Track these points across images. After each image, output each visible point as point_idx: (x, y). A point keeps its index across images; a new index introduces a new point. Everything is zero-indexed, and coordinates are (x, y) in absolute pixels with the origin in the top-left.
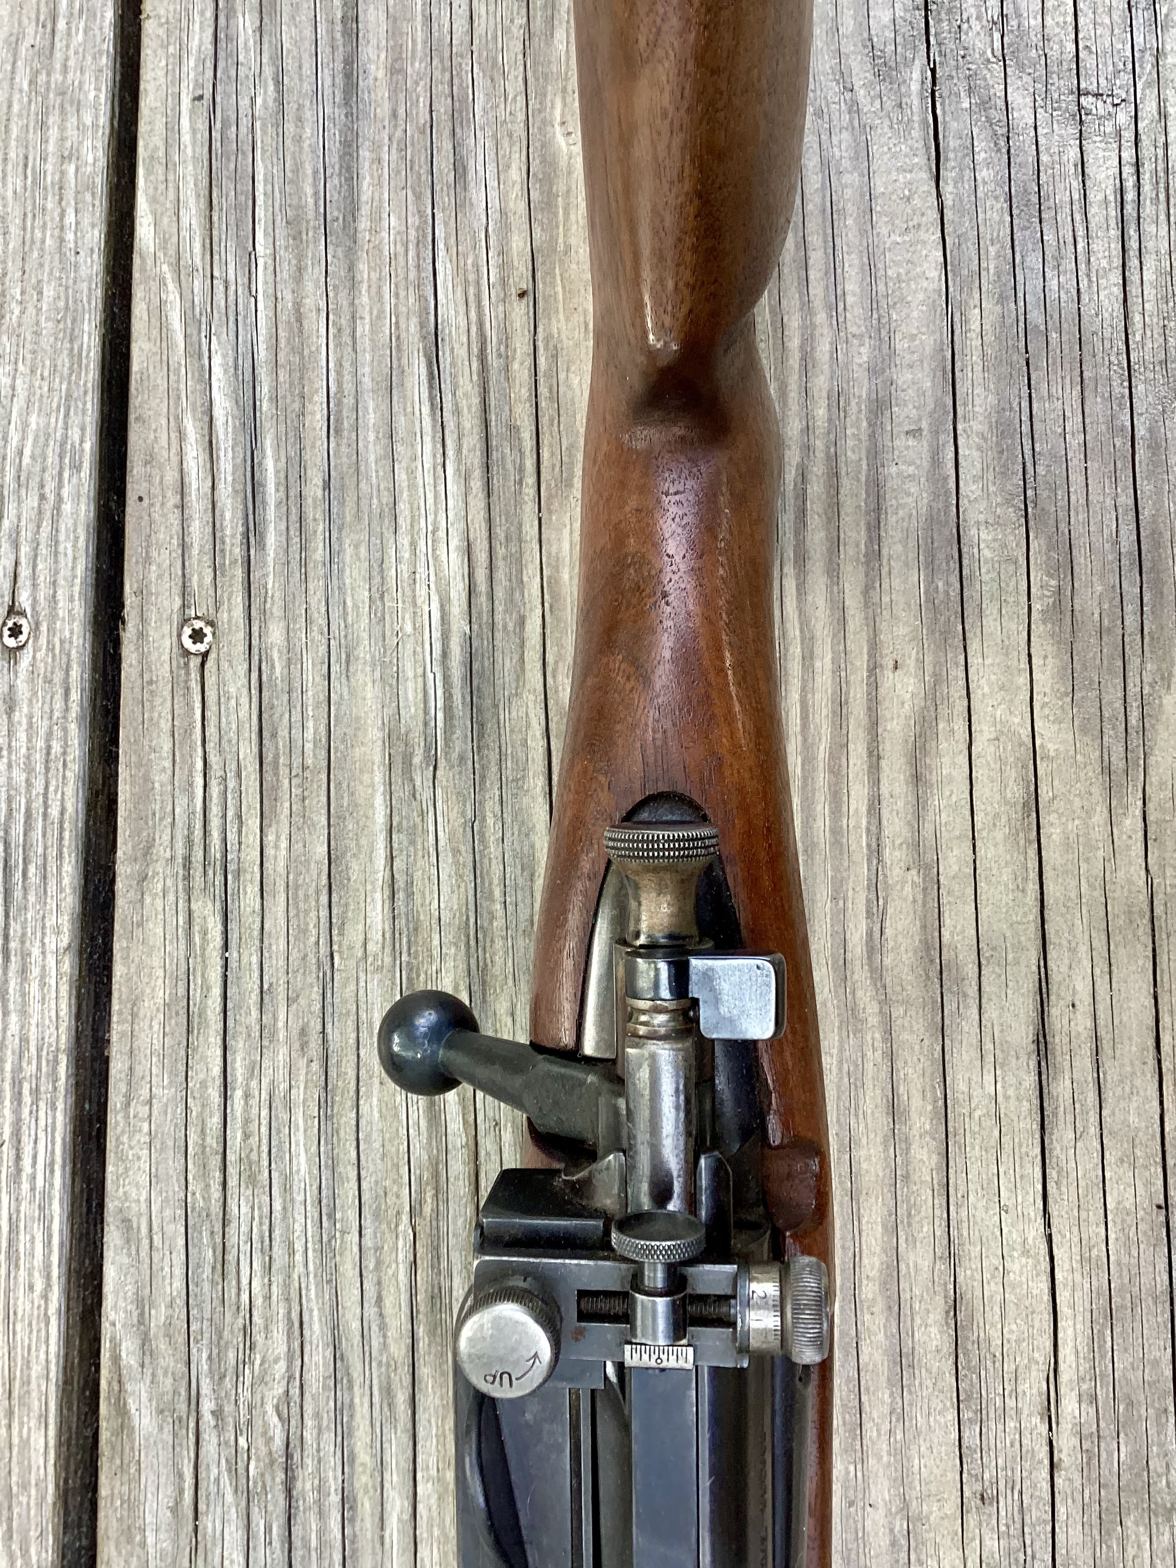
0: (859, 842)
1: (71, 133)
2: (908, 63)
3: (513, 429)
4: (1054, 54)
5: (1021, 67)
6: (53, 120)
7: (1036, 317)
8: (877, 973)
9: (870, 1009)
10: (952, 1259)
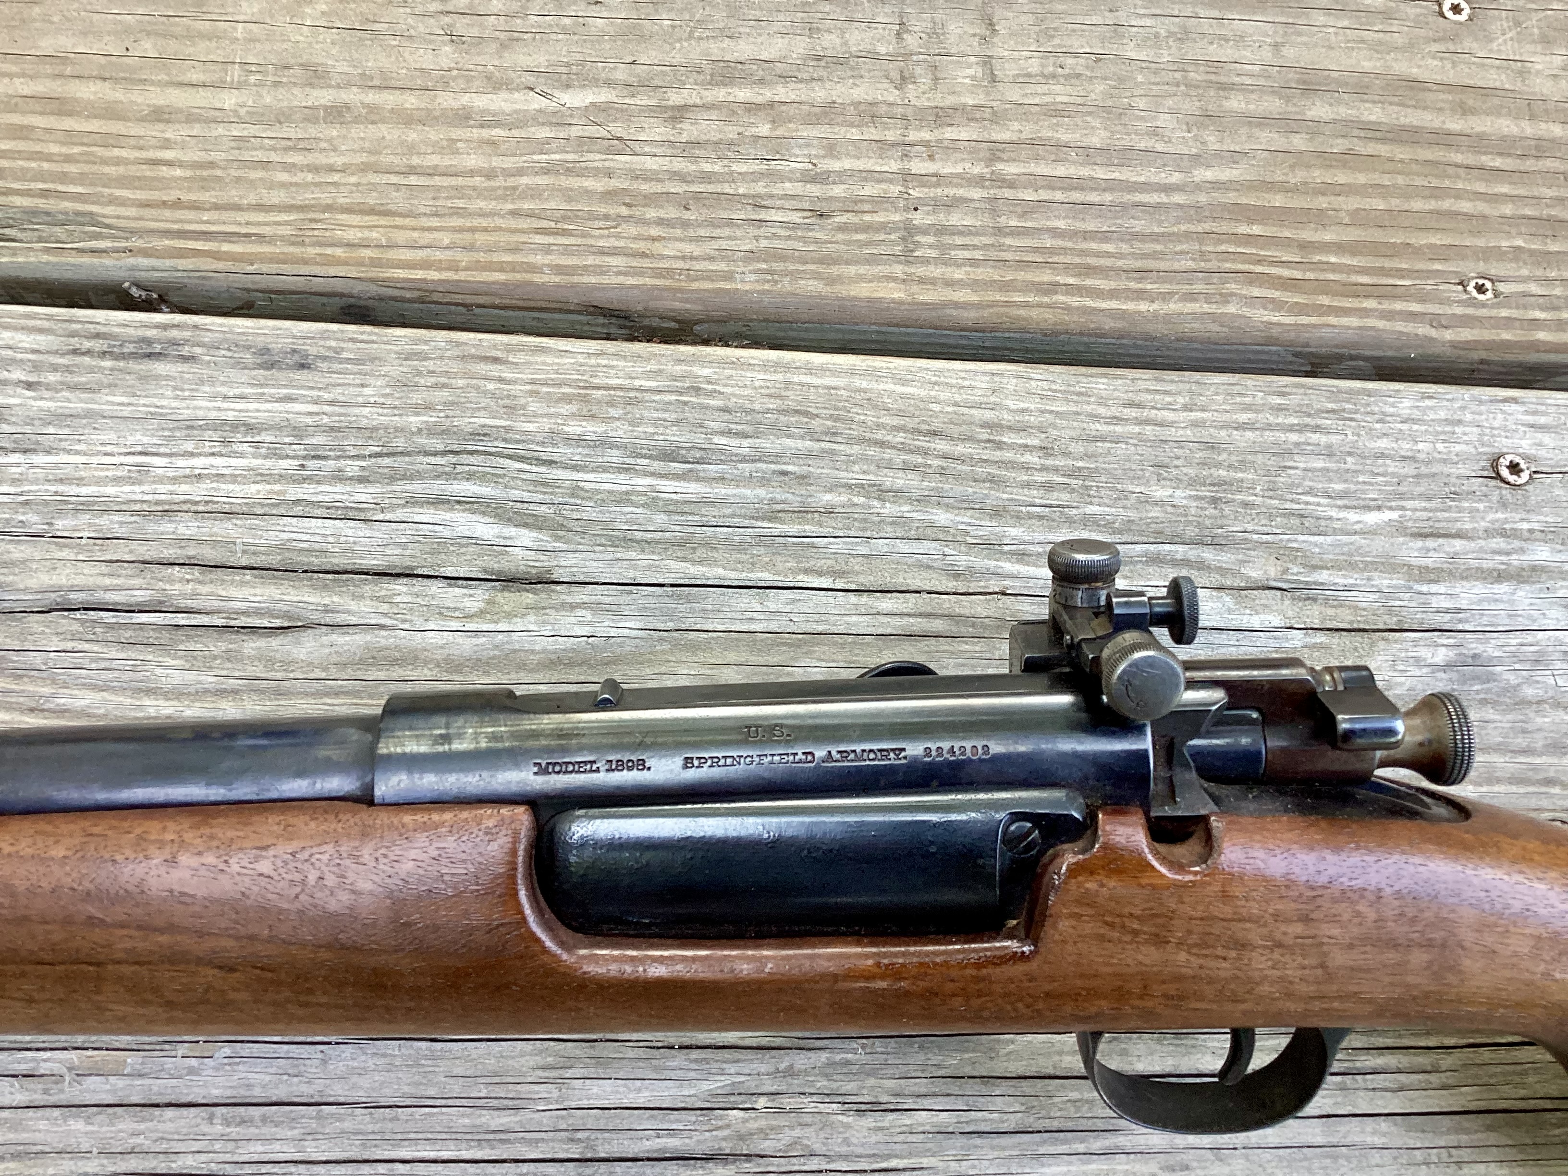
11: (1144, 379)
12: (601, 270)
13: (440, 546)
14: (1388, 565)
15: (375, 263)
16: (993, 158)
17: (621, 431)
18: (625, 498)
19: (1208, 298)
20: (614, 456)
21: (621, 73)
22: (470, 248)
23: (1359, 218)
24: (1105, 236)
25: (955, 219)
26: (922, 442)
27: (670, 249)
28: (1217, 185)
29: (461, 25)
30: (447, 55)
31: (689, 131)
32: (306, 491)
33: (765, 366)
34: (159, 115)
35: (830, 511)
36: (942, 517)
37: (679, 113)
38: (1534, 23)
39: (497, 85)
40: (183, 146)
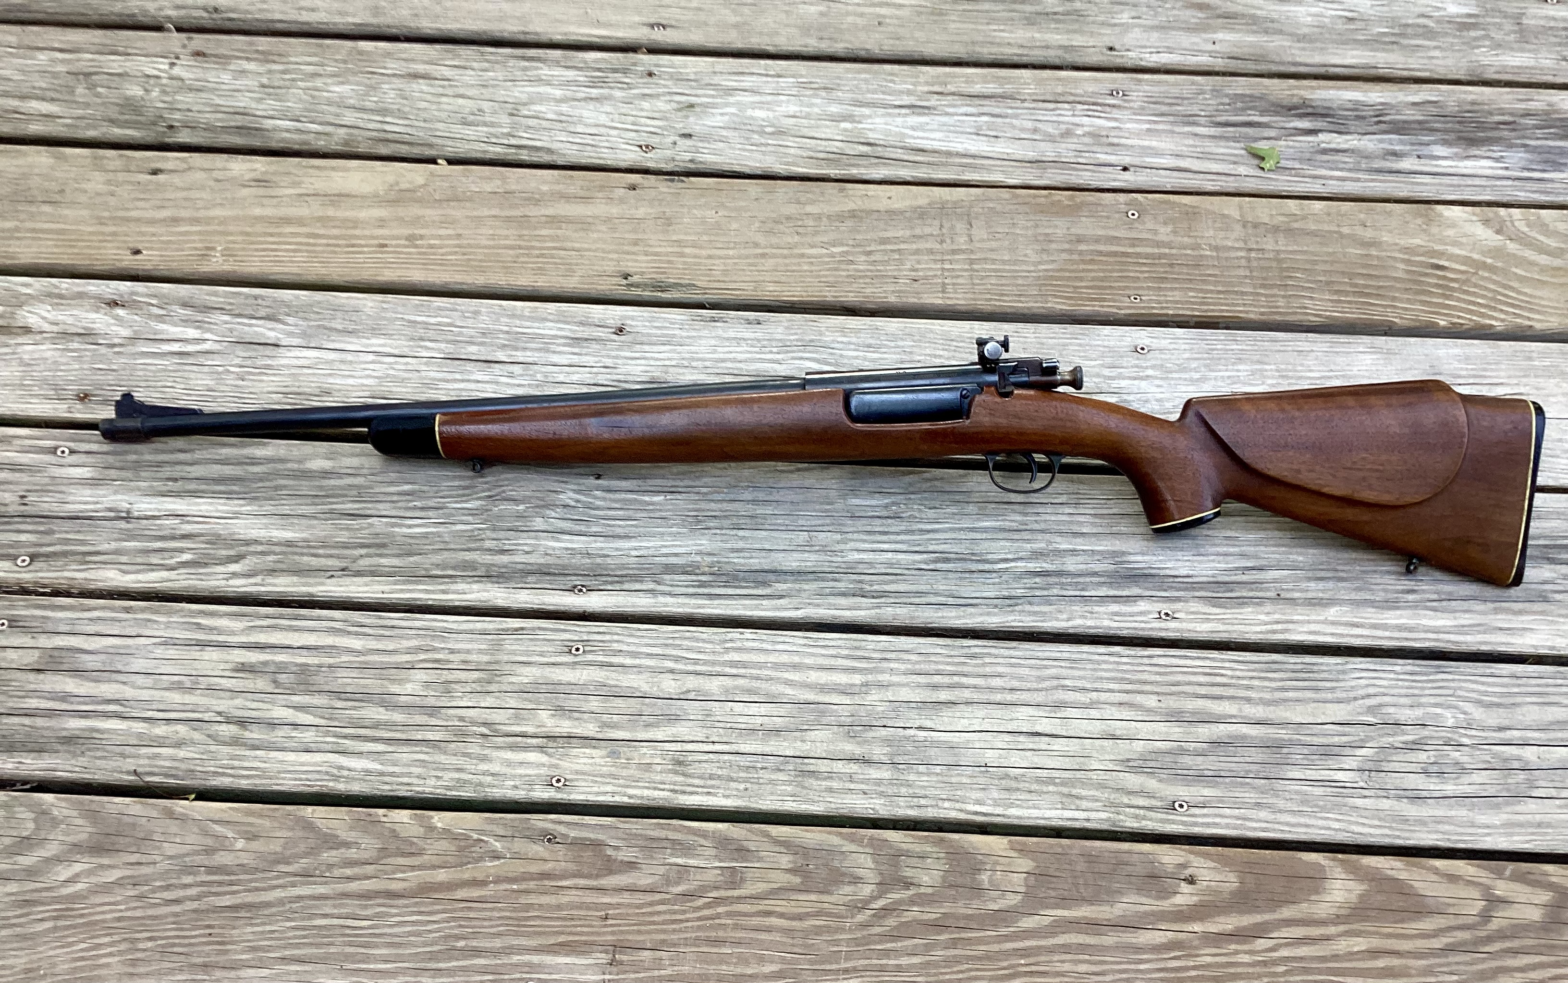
0: (1098, 685)
2: (1375, 717)
3: (1232, 591)
4: (1383, 764)
5: (1377, 753)
7: (1285, 750)
8: (1056, 688)
9: (1043, 685)
10: (967, 703)
12: (846, 297)
14: (1098, 375)
15: (779, 295)
16: (971, 264)
17: (854, 340)
18: (856, 358)
19: (1041, 302)
20: (852, 347)
21: (851, 242)
22: (807, 291)
23: (1093, 279)
24: (1008, 285)
25: (960, 281)
26: (948, 343)
27: (868, 290)
28: (1046, 270)
29: (800, 230)
30: (797, 238)
31: (873, 258)
32: (763, 356)
33: (899, 322)
34: (710, 257)
35: (919, 361)
37: (869, 253)
38: (1161, 219)
39: (812, 246)
40: (719, 265)
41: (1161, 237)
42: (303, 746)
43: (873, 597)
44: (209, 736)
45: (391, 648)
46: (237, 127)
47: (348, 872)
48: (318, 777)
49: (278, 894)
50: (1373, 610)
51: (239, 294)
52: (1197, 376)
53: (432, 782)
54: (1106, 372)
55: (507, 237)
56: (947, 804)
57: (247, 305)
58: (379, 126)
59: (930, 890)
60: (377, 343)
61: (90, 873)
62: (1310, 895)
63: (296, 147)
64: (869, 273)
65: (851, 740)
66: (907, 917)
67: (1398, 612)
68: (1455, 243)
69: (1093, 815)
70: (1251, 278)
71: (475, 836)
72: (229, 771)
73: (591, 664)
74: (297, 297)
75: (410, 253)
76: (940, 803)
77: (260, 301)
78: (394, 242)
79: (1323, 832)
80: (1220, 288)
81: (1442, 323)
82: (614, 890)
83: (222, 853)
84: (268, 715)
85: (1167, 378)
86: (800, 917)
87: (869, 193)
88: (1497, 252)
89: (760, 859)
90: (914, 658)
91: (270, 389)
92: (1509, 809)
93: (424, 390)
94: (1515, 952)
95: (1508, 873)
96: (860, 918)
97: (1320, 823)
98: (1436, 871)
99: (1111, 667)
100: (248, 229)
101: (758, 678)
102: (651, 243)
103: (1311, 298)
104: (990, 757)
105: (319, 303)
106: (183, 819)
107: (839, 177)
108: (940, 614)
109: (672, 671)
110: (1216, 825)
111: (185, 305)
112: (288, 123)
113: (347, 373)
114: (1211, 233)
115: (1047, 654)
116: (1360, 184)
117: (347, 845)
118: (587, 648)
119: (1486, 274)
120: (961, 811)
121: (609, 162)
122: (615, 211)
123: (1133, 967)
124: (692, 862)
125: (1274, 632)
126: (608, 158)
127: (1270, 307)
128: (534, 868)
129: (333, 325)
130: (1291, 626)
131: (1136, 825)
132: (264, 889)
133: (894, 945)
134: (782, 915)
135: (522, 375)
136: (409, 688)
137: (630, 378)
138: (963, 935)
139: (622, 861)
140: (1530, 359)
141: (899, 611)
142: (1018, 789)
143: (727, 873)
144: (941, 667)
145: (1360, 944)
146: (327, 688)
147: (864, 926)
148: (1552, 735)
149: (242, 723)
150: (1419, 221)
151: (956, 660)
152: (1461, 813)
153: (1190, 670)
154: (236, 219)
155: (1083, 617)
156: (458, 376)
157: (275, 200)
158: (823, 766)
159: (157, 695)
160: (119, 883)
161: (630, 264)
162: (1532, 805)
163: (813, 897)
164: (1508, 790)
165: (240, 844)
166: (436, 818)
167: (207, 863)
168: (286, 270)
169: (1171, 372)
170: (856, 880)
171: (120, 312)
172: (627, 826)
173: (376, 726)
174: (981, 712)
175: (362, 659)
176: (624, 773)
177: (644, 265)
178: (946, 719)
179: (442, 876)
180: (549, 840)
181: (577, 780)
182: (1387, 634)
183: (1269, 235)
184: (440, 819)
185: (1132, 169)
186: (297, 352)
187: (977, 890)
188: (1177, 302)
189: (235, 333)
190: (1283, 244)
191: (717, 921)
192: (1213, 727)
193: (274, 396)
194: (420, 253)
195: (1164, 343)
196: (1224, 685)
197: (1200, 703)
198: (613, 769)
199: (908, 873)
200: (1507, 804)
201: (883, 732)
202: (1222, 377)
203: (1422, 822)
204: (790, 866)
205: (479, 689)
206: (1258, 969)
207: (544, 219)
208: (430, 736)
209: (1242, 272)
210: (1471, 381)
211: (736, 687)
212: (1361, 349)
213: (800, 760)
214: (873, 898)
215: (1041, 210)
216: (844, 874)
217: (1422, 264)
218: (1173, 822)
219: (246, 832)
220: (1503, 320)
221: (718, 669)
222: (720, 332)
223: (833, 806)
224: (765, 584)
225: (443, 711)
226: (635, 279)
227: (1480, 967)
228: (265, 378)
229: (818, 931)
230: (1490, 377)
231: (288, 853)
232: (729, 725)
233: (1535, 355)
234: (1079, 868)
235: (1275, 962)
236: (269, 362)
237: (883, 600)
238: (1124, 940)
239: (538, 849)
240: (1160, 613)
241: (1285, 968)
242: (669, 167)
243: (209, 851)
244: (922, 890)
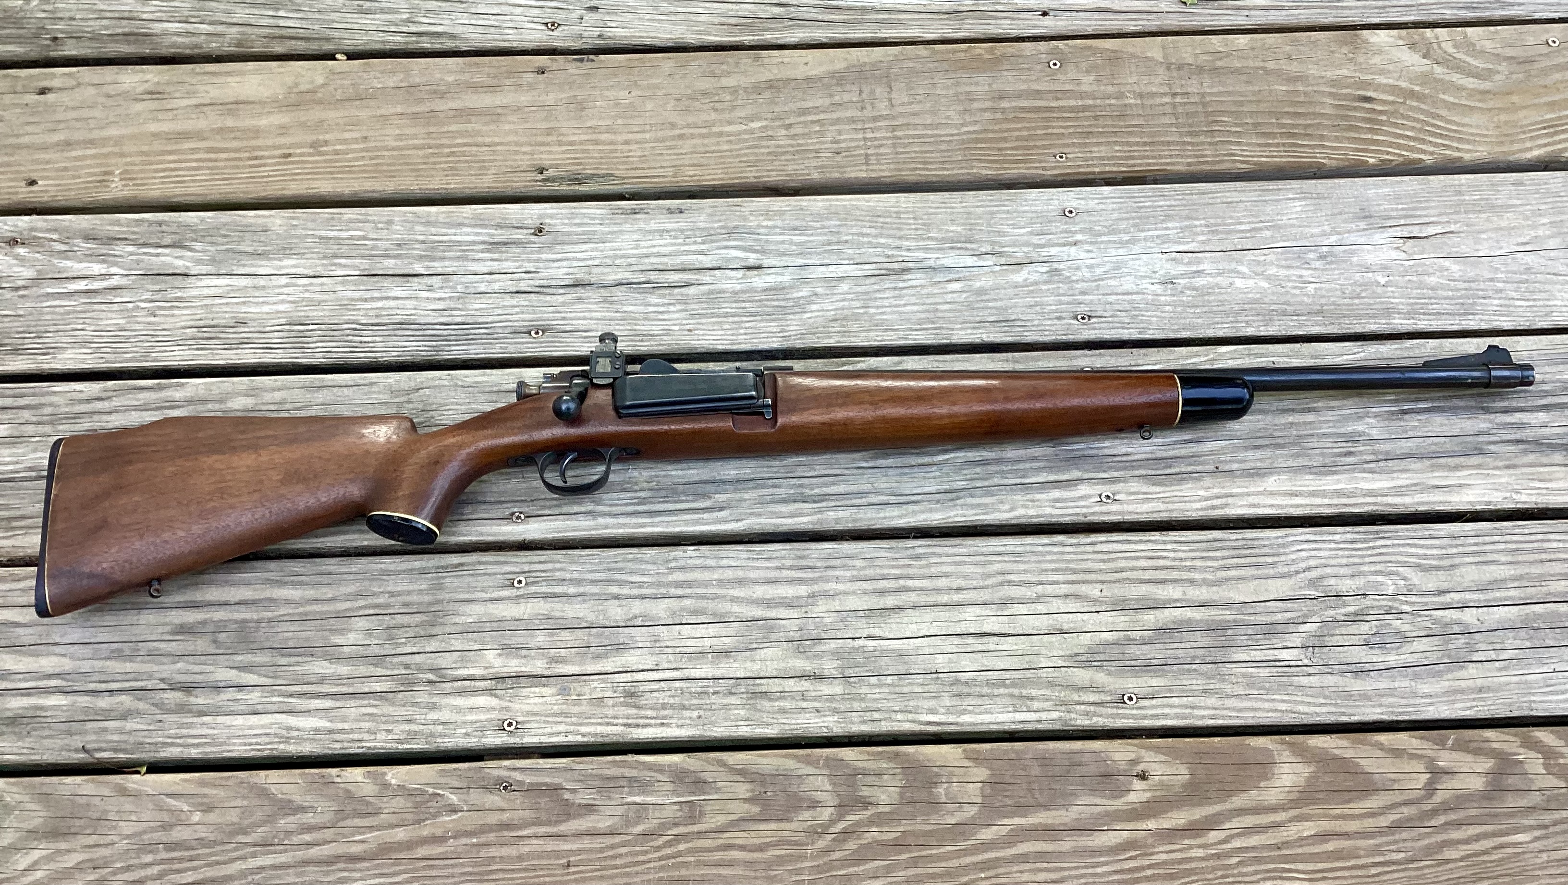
0: (1043, 578)
1: (1256, 324)
2: (1317, 590)
3: (1170, 467)
4: (1326, 638)
5: (1320, 627)
6: (1260, 318)
7: (1230, 632)
8: (1002, 584)
9: (989, 582)
10: (914, 607)
11: (947, 194)
12: (769, 176)
13: (728, 260)
14: (1027, 244)
15: (699, 181)
16: (894, 130)
17: (779, 223)
18: (783, 242)
19: (966, 168)
20: (778, 230)
21: (769, 116)
22: (727, 173)
23: (1018, 139)
24: (932, 152)
25: (882, 150)
26: (875, 219)
27: (790, 168)
28: (969, 132)
29: (717, 106)
30: (713, 116)
31: (793, 131)
32: (686, 248)
33: (823, 201)
34: (627, 142)
35: (846, 242)
36: (882, 241)
37: (790, 126)
38: (1084, 66)
39: (730, 123)
40: (636, 151)
41: (1084, 88)
42: (251, 708)
43: (815, 502)
44: (153, 704)
45: (330, 596)
46: (124, 34)
47: (307, 838)
48: (267, 740)
49: (239, 866)
50: (1311, 477)
51: (142, 221)
52: (1126, 237)
53: (382, 736)
54: (1035, 240)
55: (415, 136)
56: (899, 716)
57: (152, 233)
58: (272, 22)
59: (887, 809)
60: (289, 264)
61: (49, 859)
62: (1259, 781)
63: (188, 51)
64: (791, 149)
65: (801, 656)
66: (868, 838)
67: (1336, 477)
68: (1382, 72)
69: (1044, 716)
70: (1177, 125)
71: (431, 790)
72: (178, 741)
73: (535, 596)
74: (203, 220)
75: (317, 162)
76: (893, 716)
77: (164, 228)
78: (298, 151)
79: (1270, 714)
80: (1146, 140)
81: (1372, 161)
82: (574, 835)
83: (179, 828)
84: (212, 678)
85: (1096, 243)
86: (761, 848)
87: (786, 60)
88: (1426, 78)
89: (718, 790)
90: (859, 563)
91: (183, 324)
92: (1450, 676)
93: (344, 312)
94: (1459, 824)
95: (1450, 742)
96: (821, 844)
97: (1267, 705)
98: (1381, 746)
99: (1055, 557)
100: (145, 148)
101: (703, 597)
102: (564, 131)
103: (1239, 143)
104: (941, 663)
105: (225, 224)
106: (136, 795)
107: (753, 43)
108: (882, 515)
109: (617, 597)
110: (1165, 716)
111: (87, 238)
112: (177, 25)
113: (261, 300)
114: (1135, 79)
115: (991, 549)
116: (1284, 13)
117: (303, 809)
118: (530, 580)
119: (1415, 104)
120: (914, 722)
121: (515, 44)
122: (524, 98)
123: (1090, 871)
124: (650, 799)
125: (1213, 508)
126: (513, 40)
127: (1197, 157)
128: (493, 818)
129: (242, 247)
130: (1230, 500)
131: (1087, 722)
132: (225, 863)
133: (856, 869)
134: (742, 848)
135: (442, 288)
136: (352, 638)
137: (554, 283)
138: (924, 853)
139: (579, 805)
140: (1460, 193)
141: (841, 514)
142: (969, 695)
143: (686, 808)
144: (886, 571)
145: (1308, 829)
146: (267, 645)
147: (827, 851)
148: (1491, 595)
149: (188, 688)
150: (1345, 50)
151: (902, 562)
152: (1402, 683)
153: (1133, 554)
154: (133, 137)
155: (1024, 506)
156: (376, 294)
157: (170, 115)
158: (774, 686)
159: (98, 664)
160: (78, 867)
161: (544, 156)
162: (1472, 670)
163: (773, 826)
164: (1449, 657)
165: (197, 817)
166: (390, 775)
167: (165, 840)
168: (189, 191)
169: (1100, 235)
170: (814, 805)
171: (21, 251)
172: (581, 767)
173: (322, 680)
174: (929, 615)
175: (301, 610)
176: (576, 710)
177: (557, 156)
178: (894, 626)
179: (400, 834)
180: (505, 788)
181: (529, 722)
182: (1326, 501)
183: (1194, 77)
184: (394, 775)
185: (1051, 13)
186: (207, 281)
187: (934, 804)
188: (1101, 158)
189: (142, 265)
190: (1208, 86)
191: (679, 860)
192: (1157, 612)
193: (188, 331)
194: (325, 161)
195: (1092, 204)
196: (1167, 568)
197: (1144, 589)
198: (564, 707)
199: (866, 792)
200: (1450, 671)
201: (833, 645)
202: (1152, 237)
203: (1365, 696)
204: (747, 795)
205: (422, 633)
206: (1211, 863)
207: (452, 113)
208: (377, 687)
209: (1167, 120)
210: (1402, 222)
211: (682, 609)
212: (1291, 196)
213: (749, 681)
214: (832, 822)
215: (961, 66)
216: (801, 799)
217: (1346, 97)
218: (1125, 717)
219: (201, 804)
220: (1432, 153)
221: (663, 591)
222: (642, 225)
223: (787, 727)
224: (706, 496)
225: (388, 659)
226: (551, 173)
227: (1426, 842)
228: (177, 312)
229: (780, 861)
230: (1420, 216)
231: (246, 822)
232: (678, 650)
233: (1464, 188)
234: (1033, 773)
235: (1228, 855)
236: (179, 294)
237: (824, 504)
238: (1080, 844)
239: (495, 799)
240: (1100, 496)
241: (1238, 859)
242: (577, 45)
243: (166, 827)
244: (881, 809)
